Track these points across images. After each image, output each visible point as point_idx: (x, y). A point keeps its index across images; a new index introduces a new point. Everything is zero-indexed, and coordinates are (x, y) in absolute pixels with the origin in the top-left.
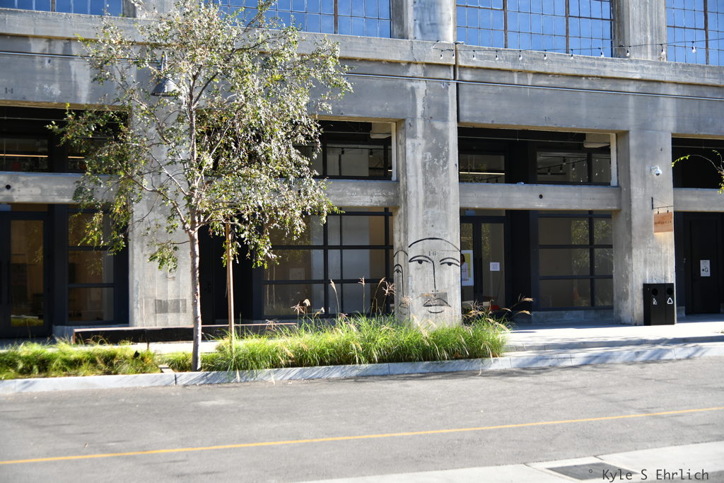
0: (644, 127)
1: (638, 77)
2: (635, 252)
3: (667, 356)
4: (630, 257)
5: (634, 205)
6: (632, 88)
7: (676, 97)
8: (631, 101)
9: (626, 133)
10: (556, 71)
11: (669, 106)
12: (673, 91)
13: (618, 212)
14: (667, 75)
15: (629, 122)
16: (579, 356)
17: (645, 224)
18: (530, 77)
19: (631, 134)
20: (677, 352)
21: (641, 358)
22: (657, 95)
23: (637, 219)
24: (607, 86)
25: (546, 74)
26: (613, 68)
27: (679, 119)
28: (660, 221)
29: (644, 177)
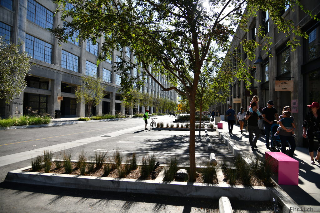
0: (57, 79)
1: (57, 69)
2: (54, 104)
3: (73, 123)
4: (53, 105)
5: (55, 95)
6: (56, 71)
7: (62, 74)
8: (55, 74)
9: (54, 80)
10: (44, 65)
11: (61, 76)
12: (62, 73)
13: (51, 95)
14: (62, 70)
15: (55, 78)
16: (62, 123)
17: (56, 99)
18: (39, 66)
19: (55, 80)
20: (74, 122)
21: (70, 124)
22: (59, 73)
23: (55, 97)
24: (52, 70)
25: (42, 66)
26: (53, 67)
27: (63, 79)
28: (59, 98)
29: (56, 89)
